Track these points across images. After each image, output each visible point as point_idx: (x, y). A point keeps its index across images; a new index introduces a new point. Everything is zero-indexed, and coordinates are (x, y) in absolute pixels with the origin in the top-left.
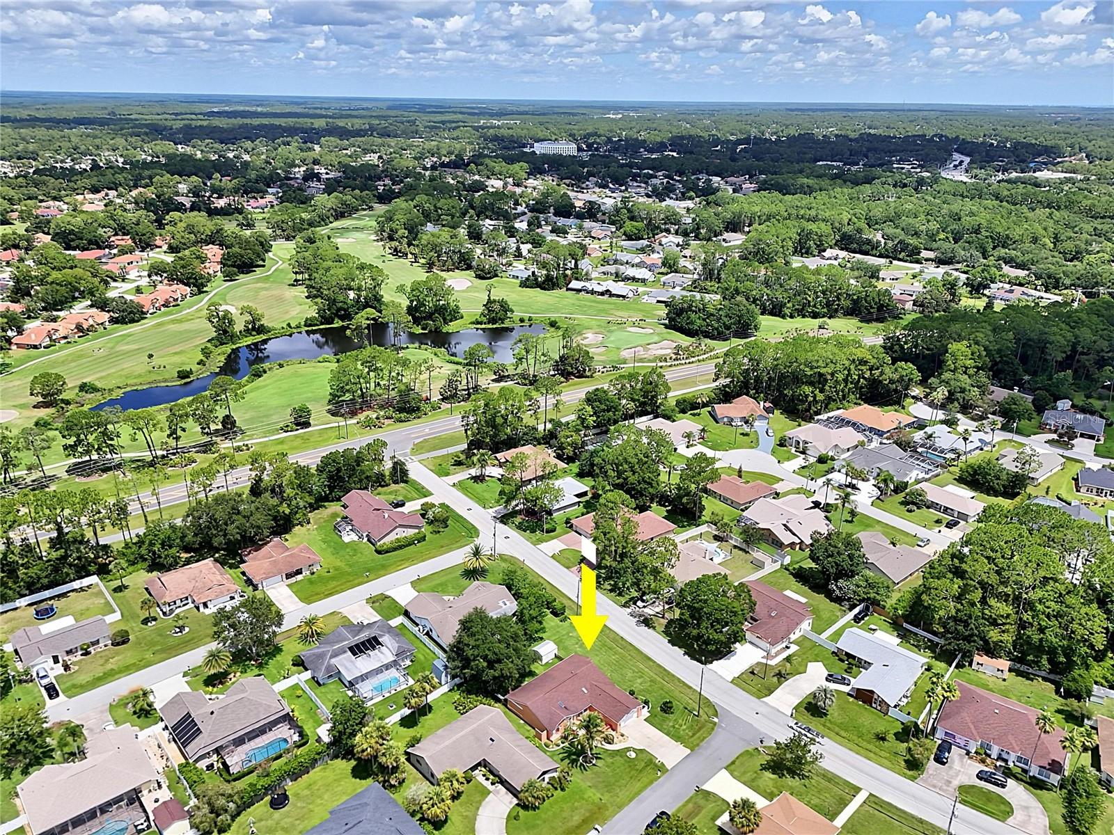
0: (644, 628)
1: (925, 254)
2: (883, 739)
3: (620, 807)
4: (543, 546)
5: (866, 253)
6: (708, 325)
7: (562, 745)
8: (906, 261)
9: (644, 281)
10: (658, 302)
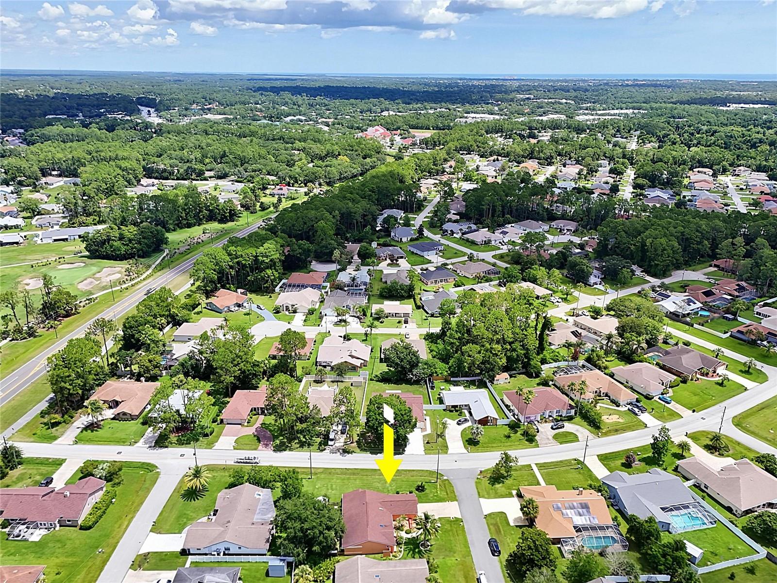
0: (349, 456)
1: (207, 174)
2: (509, 437)
3: (469, 554)
4: (217, 445)
5: (167, 179)
6: (132, 248)
7: (402, 549)
8: (198, 180)
9: (16, 227)
10: (55, 240)
